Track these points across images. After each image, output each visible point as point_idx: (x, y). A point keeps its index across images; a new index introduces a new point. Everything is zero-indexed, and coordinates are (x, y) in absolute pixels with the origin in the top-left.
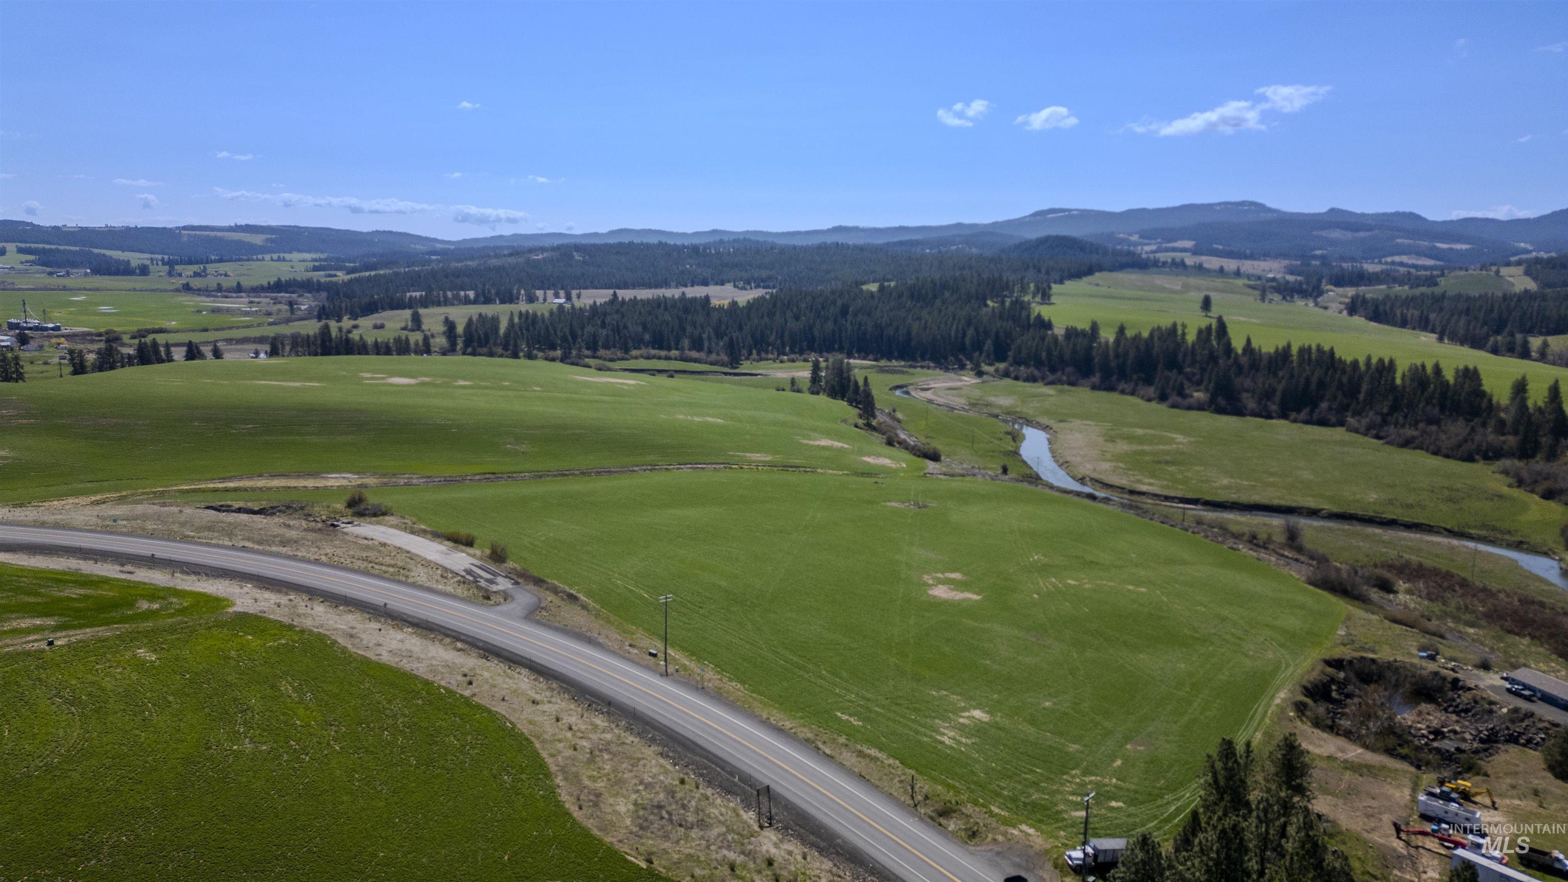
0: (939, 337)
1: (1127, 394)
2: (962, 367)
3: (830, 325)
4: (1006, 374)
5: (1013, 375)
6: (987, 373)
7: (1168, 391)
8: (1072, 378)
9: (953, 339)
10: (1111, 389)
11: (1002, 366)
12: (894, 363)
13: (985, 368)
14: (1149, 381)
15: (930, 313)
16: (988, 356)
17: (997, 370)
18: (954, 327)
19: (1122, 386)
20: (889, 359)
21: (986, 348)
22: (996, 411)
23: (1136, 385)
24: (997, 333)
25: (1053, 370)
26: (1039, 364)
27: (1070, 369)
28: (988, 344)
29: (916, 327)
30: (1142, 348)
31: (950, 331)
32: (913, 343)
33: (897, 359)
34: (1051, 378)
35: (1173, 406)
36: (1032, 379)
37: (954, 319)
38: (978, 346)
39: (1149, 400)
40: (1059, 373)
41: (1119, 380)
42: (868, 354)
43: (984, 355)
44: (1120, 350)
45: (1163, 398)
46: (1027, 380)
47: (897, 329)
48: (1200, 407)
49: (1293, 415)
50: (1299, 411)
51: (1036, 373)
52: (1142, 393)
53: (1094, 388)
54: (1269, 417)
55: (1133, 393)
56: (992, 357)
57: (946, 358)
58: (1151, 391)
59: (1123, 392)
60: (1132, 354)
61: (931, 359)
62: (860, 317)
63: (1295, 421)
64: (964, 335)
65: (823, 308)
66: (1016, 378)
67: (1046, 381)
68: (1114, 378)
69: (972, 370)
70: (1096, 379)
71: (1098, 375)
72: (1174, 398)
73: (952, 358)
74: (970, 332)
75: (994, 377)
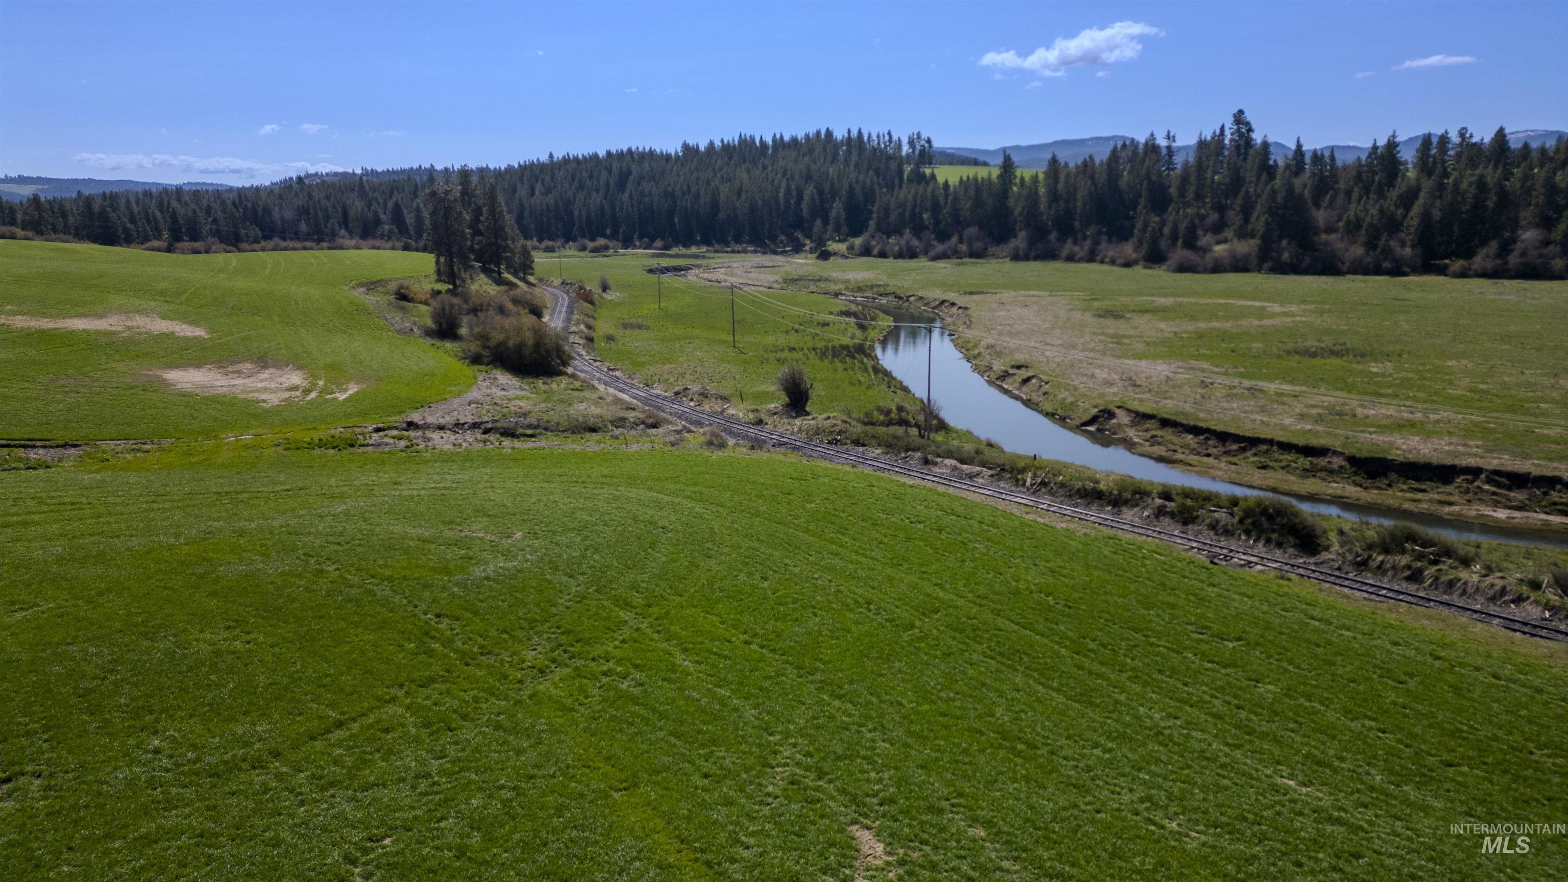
0: (760, 203)
1: (1079, 261)
2: (798, 249)
3: (597, 199)
4: (866, 252)
5: (875, 251)
6: (835, 254)
7: (1163, 244)
8: (978, 245)
9: (782, 208)
10: (1050, 255)
11: (858, 241)
12: (694, 250)
13: (833, 246)
14: (1121, 234)
15: (748, 171)
16: (837, 229)
17: (851, 248)
18: (783, 185)
19: (1069, 247)
20: (686, 246)
21: (833, 214)
22: (834, 288)
23: (1096, 243)
24: (851, 191)
25: (943, 236)
26: (918, 229)
27: (973, 230)
28: (837, 209)
29: (724, 190)
30: (1102, 178)
31: (778, 192)
32: (722, 215)
33: (697, 244)
34: (940, 248)
35: (1183, 268)
36: (909, 254)
37: (784, 175)
38: (821, 211)
39: (1128, 264)
40: (954, 239)
41: (1062, 239)
42: (653, 240)
43: (830, 227)
44: (1061, 185)
45: (1155, 258)
46: (900, 256)
47: (697, 196)
48: (1239, 266)
49: (1458, 265)
50: (1469, 254)
51: (915, 242)
52: (1110, 254)
53: (1016, 257)
54: (1396, 271)
55: (1091, 258)
56: (845, 229)
57: (773, 238)
58: (1128, 249)
59: (1071, 258)
60: (1082, 194)
61: (749, 242)
62: (643, 184)
63: (1463, 274)
64: (800, 198)
65: (591, 177)
66: (883, 255)
67: (932, 253)
68: (1053, 236)
69: (812, 251)
70: (1020, 241)
71: (1022, 234)
72: (1180, 254)
73: (783, 238)
74: (809, 191)
75: (847, 258)
